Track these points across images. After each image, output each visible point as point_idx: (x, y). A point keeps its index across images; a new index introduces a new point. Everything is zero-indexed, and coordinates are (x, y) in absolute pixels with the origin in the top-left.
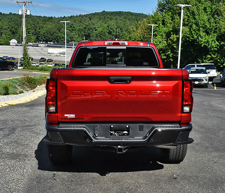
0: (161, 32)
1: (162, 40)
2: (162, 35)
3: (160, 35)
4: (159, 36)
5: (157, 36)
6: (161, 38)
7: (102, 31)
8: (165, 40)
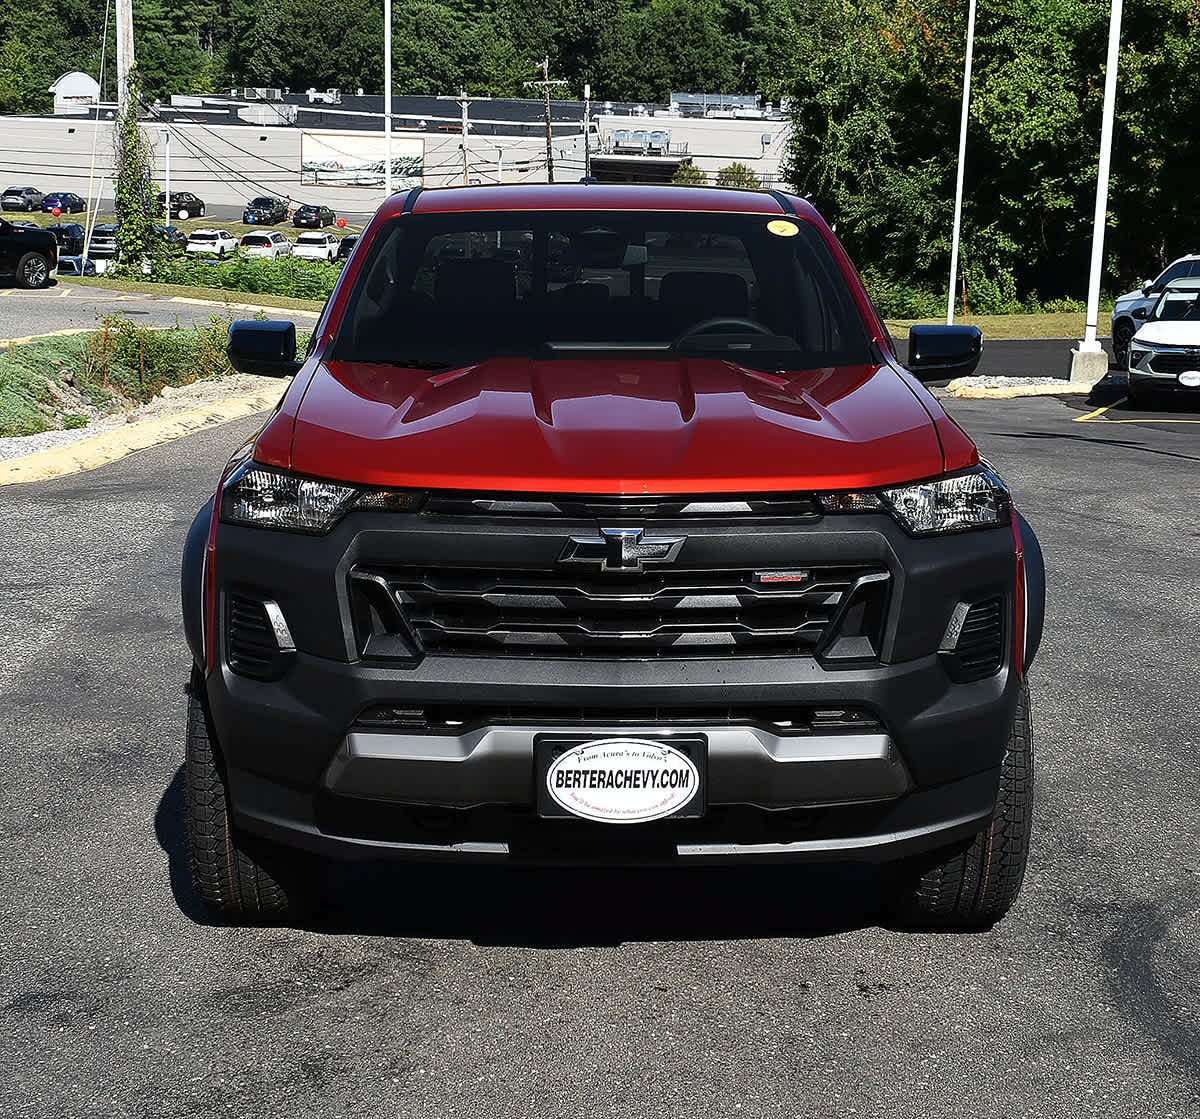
0: (1039, 30)
1: (1050, 88)
2: (1047, 52)
3: (1032, 53)
4: (1024, 60)
5: (1013, 57)
6: (1041, 71)
7: (678, 13)
8: (1068, 87)
